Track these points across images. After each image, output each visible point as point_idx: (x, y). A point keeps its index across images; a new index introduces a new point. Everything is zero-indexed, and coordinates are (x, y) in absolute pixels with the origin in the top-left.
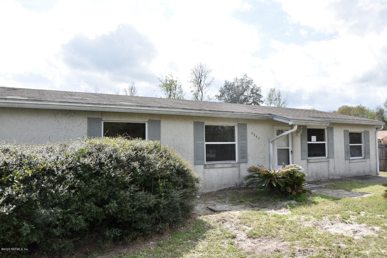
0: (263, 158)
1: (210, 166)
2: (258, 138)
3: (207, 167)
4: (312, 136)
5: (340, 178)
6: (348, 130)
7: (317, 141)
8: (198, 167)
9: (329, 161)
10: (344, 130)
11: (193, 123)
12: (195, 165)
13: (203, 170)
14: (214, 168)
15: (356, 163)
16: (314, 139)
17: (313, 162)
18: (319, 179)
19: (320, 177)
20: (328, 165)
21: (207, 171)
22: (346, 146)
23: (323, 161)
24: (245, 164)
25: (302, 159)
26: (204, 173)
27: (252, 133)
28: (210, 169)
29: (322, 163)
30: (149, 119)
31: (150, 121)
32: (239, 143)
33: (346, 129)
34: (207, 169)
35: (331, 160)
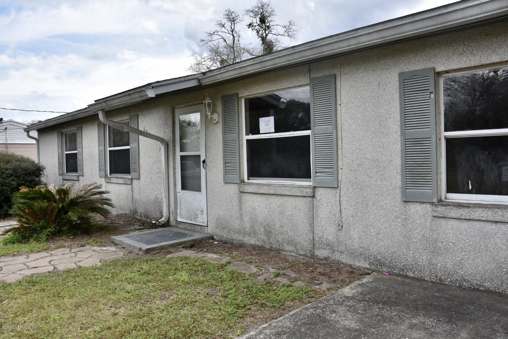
1: (108, 180)
4: (260, 119)
7: (277, 130)
9: (312, 197)
11: (97, 125)
12: (100, 176)
14: (112, 183)
16: (267, 125)
17: (253, 191)
19: (280, 239)
20: (312, 208)
23: (289, 193)
24: (137, 181)
25: (225, 182)
27: (144, 129)
29: (285, 198)
30: (77, 126)
32: (131, 148)
33: (415, 64)
35: (323, 193)
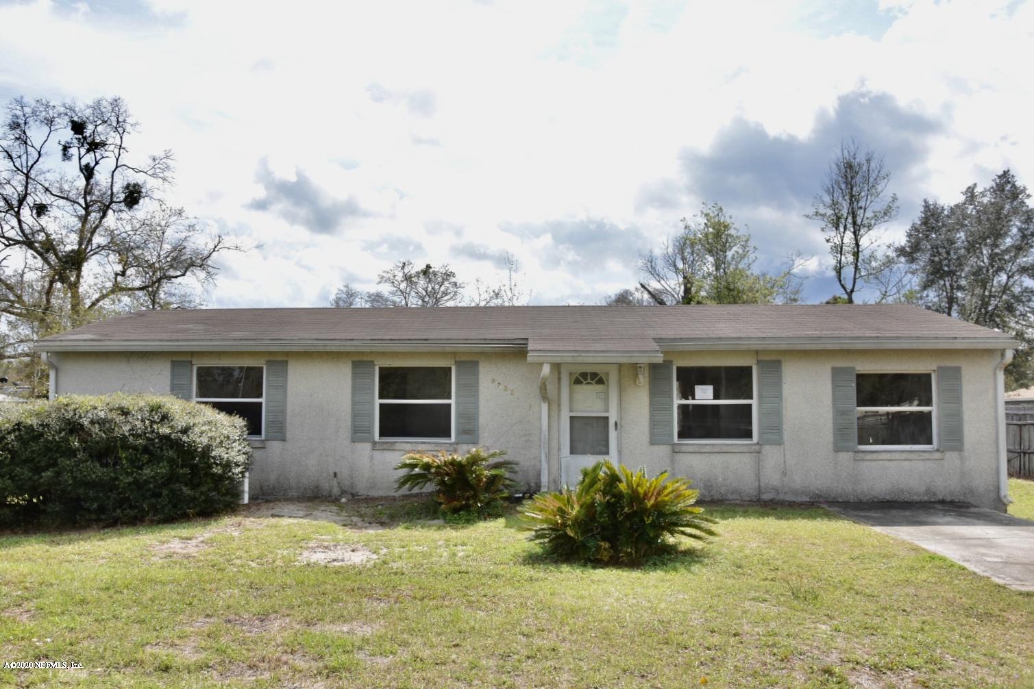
0: (524, 436)
1: (384, 446)
2: (509, 392)
3: (378, 446)
4: (696, 387)
5: (808, 500)
6: (854, 368)
7: (715, 398)
8: (360, 446)
9: (759, 452)
10: (834, 369)
11: (350, 365)
12: (353, 441)
13: (369, 452)
14: (394, 450)
15: (887, 463)
16: (704, 392)
17: (693, 451)
18: (715, 498)
19: (723, 492)
20: (758, 462)
21: (378, 455)
22: (839, 413)
23: (735, 451)
24: (471, 446)
25: (652, 443)
26: (372, 458)
27: (493, 381)
28: (386, 451)
29: (728, 455)
30: (267, 359)
31: (269, 363)
32: (457, 403)
33: (842, 363)
34: (379, 452)
35: (767, 449)
